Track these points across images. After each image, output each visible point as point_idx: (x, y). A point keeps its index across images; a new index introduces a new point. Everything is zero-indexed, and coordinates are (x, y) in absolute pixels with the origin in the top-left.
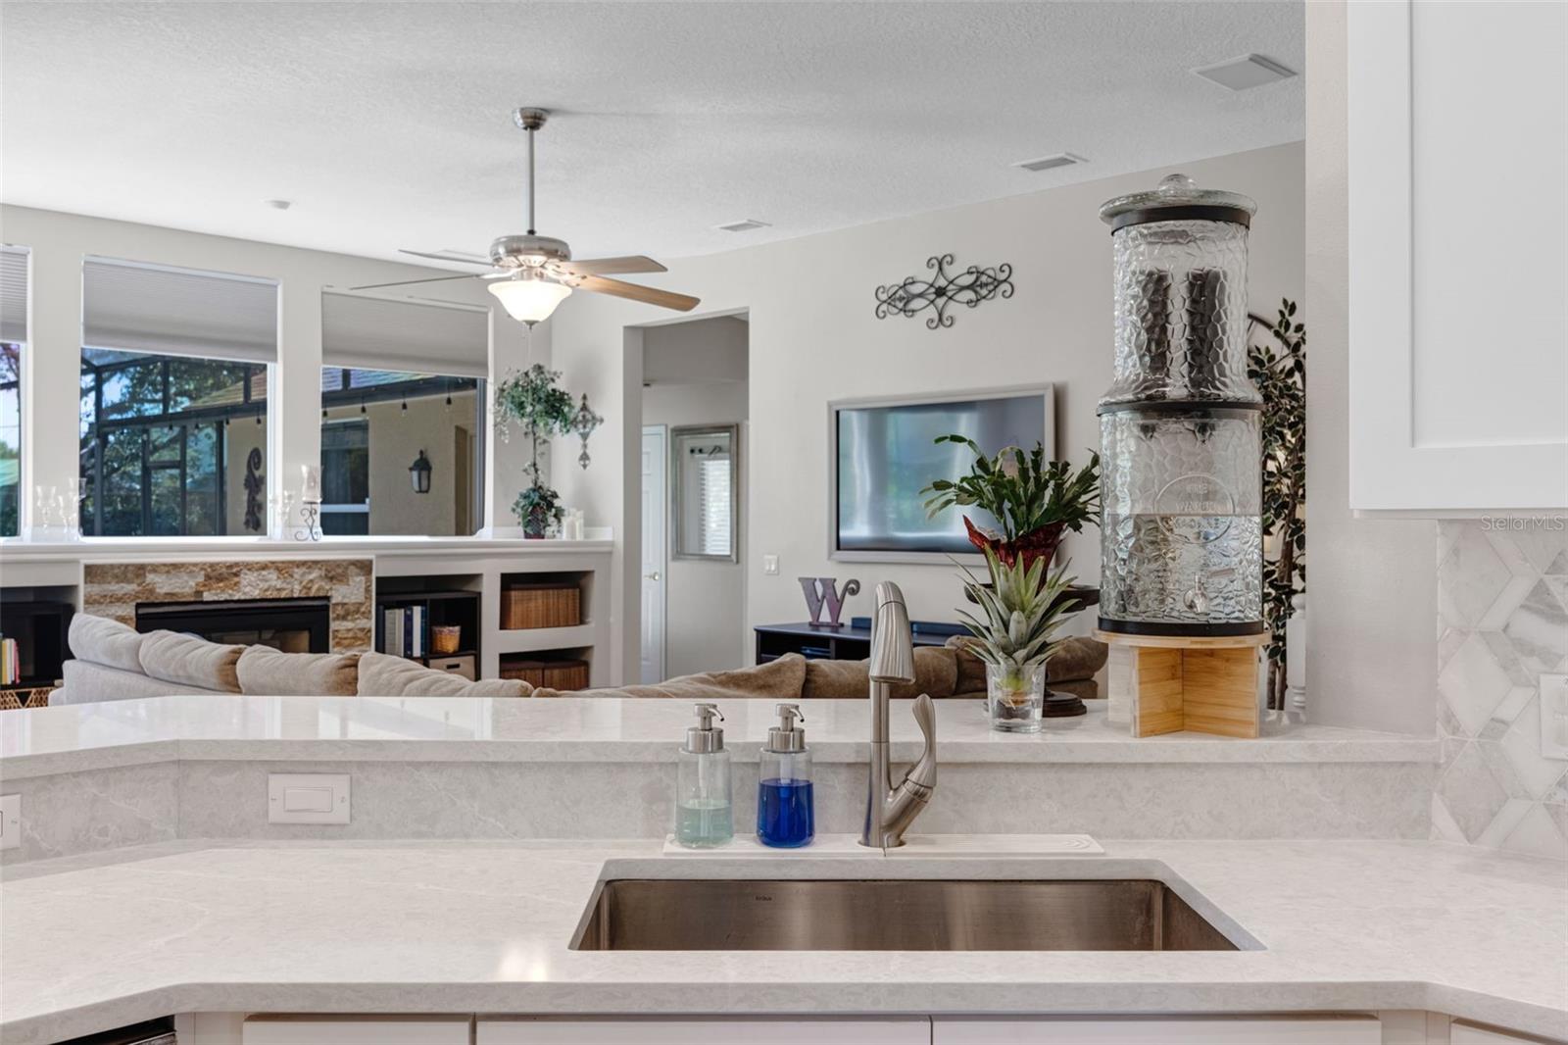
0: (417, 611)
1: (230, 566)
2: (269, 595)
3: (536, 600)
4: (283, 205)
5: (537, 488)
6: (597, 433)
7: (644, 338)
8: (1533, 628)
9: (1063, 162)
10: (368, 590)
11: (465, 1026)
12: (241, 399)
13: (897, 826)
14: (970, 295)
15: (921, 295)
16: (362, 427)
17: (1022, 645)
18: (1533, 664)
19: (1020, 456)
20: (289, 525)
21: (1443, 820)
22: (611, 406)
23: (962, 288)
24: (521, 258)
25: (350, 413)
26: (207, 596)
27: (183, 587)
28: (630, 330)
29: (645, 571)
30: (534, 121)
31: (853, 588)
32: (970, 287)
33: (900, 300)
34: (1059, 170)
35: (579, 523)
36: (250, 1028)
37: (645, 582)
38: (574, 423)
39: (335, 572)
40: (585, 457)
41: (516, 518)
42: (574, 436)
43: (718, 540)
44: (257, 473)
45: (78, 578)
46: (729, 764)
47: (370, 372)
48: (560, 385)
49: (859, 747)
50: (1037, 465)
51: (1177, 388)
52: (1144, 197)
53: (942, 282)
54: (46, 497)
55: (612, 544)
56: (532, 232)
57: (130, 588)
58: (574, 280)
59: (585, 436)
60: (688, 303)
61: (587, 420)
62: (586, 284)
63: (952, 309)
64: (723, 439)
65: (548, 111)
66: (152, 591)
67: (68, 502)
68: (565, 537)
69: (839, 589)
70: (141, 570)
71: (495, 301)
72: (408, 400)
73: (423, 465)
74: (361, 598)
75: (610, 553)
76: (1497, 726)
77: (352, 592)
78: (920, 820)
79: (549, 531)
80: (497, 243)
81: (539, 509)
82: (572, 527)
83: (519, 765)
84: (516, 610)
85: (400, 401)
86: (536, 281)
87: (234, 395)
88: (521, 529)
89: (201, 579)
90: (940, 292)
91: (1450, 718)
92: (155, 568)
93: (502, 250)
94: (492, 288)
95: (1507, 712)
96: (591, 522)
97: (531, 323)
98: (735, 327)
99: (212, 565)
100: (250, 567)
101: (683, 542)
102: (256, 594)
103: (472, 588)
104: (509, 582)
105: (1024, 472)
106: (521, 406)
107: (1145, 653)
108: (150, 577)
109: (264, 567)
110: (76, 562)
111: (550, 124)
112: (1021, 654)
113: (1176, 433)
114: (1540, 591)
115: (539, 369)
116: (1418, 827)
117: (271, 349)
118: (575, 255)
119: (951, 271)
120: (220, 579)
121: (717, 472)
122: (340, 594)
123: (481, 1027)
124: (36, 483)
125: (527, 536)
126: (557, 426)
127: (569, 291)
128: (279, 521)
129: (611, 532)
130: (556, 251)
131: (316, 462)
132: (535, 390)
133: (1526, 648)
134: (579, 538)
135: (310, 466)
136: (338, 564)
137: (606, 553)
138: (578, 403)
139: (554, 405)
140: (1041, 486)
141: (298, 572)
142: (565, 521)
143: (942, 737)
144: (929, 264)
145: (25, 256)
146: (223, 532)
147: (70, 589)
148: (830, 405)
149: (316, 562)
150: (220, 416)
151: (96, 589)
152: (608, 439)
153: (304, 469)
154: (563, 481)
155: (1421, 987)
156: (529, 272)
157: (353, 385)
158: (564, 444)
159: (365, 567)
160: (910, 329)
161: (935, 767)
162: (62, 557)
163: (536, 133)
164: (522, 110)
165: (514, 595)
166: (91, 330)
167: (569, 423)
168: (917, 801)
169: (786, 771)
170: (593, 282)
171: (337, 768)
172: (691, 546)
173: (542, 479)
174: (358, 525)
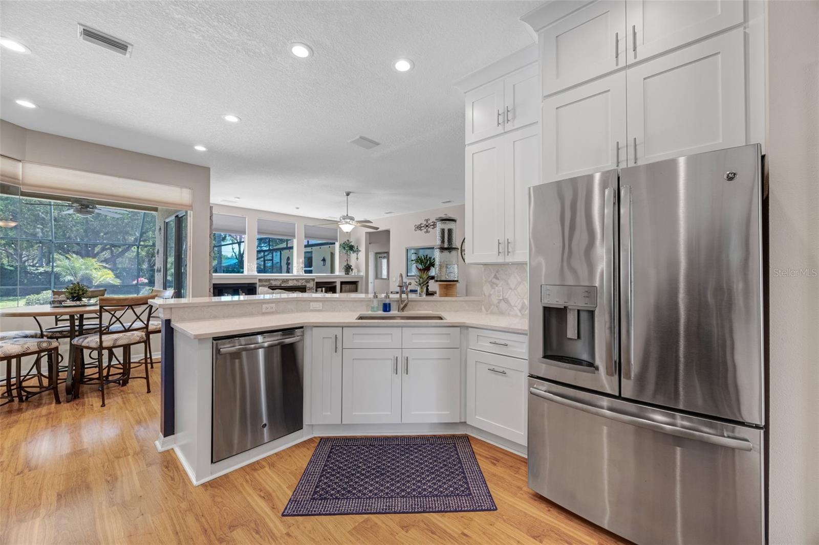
0: (324, 289)
1: (287, 279)
2: (295, 285)
3: (348, 287)
4: (298, 208)
5: (348, 264)
6: (360, 253)
7: (369, 235)
8: (494, 280)
9: (449, 202)
10: (314, 285)
11: (341, 328)
12: (286, 246)
13: (403, 309)
14: (433, 227)
15: (423, 227)
16: (311, 252)
17: (422, 283)
18: (495, 286)
19: (424, 256)
20: (298, 272)
21: (483, 309)
22: (363, 248)
23: (431, 225)
24: (346, 220)
25: (309, 249)
26: (282, 285)
27: (278, 283)
28: (366, 233)
29: (370, 282)
30: (348, 194)
31: (410, 284)
32: (433, 225)
33: (419, 227)
34: (448, 203)
35: (356, 271)
36: (314, 328)
37: (370, 284)
38: (355, 251)
39: (308, 281)
40: (357, 258)
41: (344, 270)
42: (355, 254)
43: (384, 274)
44: (289, 262)
45: (257, 281)
46: (378, 301)
47: (312, 242)
48: (352, 244)
49: (398, 298)
50: (427, 257)
51: (446, 246)
52: (440, 218)
53: (427, 224)
54: (250, 266)
55: (363, 276)
56: (347, 215)
57: (268, 283)
58: (355, 224)
59: (357, 254)
60: (377, 228)
61: (358, 251)
62: (357, 225)
63: (429, 229)
64: (385, 255)
65: (350, 192)
66: (271, 284)
67: (255, 267)
68: (353, 274)
69: (407, 284)
70: (269, 280)
71: (340, 228)
72: (321, 247)
73: (324, 260)
74: (312, 286)
75: (362, 278)
76: (490, 295)
77: (311, 285)
78: (406, 309)
79: (350, 273)
80: (341, 217)
81: (348, 269)
82: (355, 272)
83: (348, 301)
84: (343, 289)
85: (319, 247)
86: (348, 225)
87: (284, 245)
88: (344, 273)
89: (281, 282)
90: (427, 226)
91: (484, 294)
92: (272, 280)
93: (342, 219)
94: (340, 226)
95: (492, 293)
96: (359, 271)
97: (347, 232)
98: (387, 232)
99: (284, 279)
100: (290, 279)
101: (377, 275)
102: (292, 285)
103: (335, 284)
104: (342, 283)
105: (425, 259)
106: (344, 248)
107: (440, 285)
108: (271, 281)
109: (293, 279)
110: (256, 278)
111: (351, 194)
112: (422, 285)
113: (446, 253)
114: (495, 275)
115: (348, 240)
116: (480, 311)
117: (294, 236)
118: (355, 220)
119: (429, 222)
120: (285, 282)
121: (384, 261)
122: (308, 285)
123: (344, 328)
124: (248, 262)
125: (346, 274)
126: (352, 252)
127: (354, 226)
128: (296, 270)
129: (363, 273)
130: (352, 219)
131: (303, 259)
132: (348, 245)
133: (494, 283)
134: (356, 274)
135: (302, 260)
136: (308, 279)
137: (361, 277)
138: (356, 248)
139: (351, 248)
140: (427, 260)
141: (300, 281)
142: (353, 271)
143: (409, 297)
144: (425, 221)
145: (245, 218)
146: (281, 273)
147: (256, 283)
148: (406, 248)
149: (304, 279)
150: (281, 250)
151: (261, 284)
152: (362, 255)
153: (301, 261)
154: (353, 263)
155: (464, 323)
156: (347, 223)
157: (310, 243)
158: (353, 256)
159: (313, 280)
160: (421, 233)
161: (408, 301)
162: (254, 277)
163: (348, 197)
164: (346, 192)
165: (343, 286)
166: (259, 233)
167: (354, 252)
168: (406, 306)
169: (387, 301)
170: (359, 224)
171: (321, 301)
172: (379, 277)
173: (349, 263)
174: (310, 272)
